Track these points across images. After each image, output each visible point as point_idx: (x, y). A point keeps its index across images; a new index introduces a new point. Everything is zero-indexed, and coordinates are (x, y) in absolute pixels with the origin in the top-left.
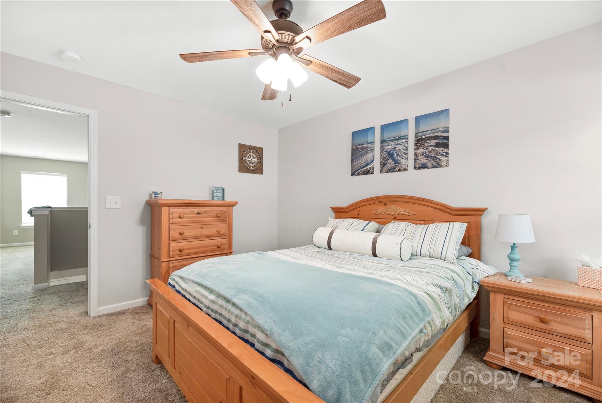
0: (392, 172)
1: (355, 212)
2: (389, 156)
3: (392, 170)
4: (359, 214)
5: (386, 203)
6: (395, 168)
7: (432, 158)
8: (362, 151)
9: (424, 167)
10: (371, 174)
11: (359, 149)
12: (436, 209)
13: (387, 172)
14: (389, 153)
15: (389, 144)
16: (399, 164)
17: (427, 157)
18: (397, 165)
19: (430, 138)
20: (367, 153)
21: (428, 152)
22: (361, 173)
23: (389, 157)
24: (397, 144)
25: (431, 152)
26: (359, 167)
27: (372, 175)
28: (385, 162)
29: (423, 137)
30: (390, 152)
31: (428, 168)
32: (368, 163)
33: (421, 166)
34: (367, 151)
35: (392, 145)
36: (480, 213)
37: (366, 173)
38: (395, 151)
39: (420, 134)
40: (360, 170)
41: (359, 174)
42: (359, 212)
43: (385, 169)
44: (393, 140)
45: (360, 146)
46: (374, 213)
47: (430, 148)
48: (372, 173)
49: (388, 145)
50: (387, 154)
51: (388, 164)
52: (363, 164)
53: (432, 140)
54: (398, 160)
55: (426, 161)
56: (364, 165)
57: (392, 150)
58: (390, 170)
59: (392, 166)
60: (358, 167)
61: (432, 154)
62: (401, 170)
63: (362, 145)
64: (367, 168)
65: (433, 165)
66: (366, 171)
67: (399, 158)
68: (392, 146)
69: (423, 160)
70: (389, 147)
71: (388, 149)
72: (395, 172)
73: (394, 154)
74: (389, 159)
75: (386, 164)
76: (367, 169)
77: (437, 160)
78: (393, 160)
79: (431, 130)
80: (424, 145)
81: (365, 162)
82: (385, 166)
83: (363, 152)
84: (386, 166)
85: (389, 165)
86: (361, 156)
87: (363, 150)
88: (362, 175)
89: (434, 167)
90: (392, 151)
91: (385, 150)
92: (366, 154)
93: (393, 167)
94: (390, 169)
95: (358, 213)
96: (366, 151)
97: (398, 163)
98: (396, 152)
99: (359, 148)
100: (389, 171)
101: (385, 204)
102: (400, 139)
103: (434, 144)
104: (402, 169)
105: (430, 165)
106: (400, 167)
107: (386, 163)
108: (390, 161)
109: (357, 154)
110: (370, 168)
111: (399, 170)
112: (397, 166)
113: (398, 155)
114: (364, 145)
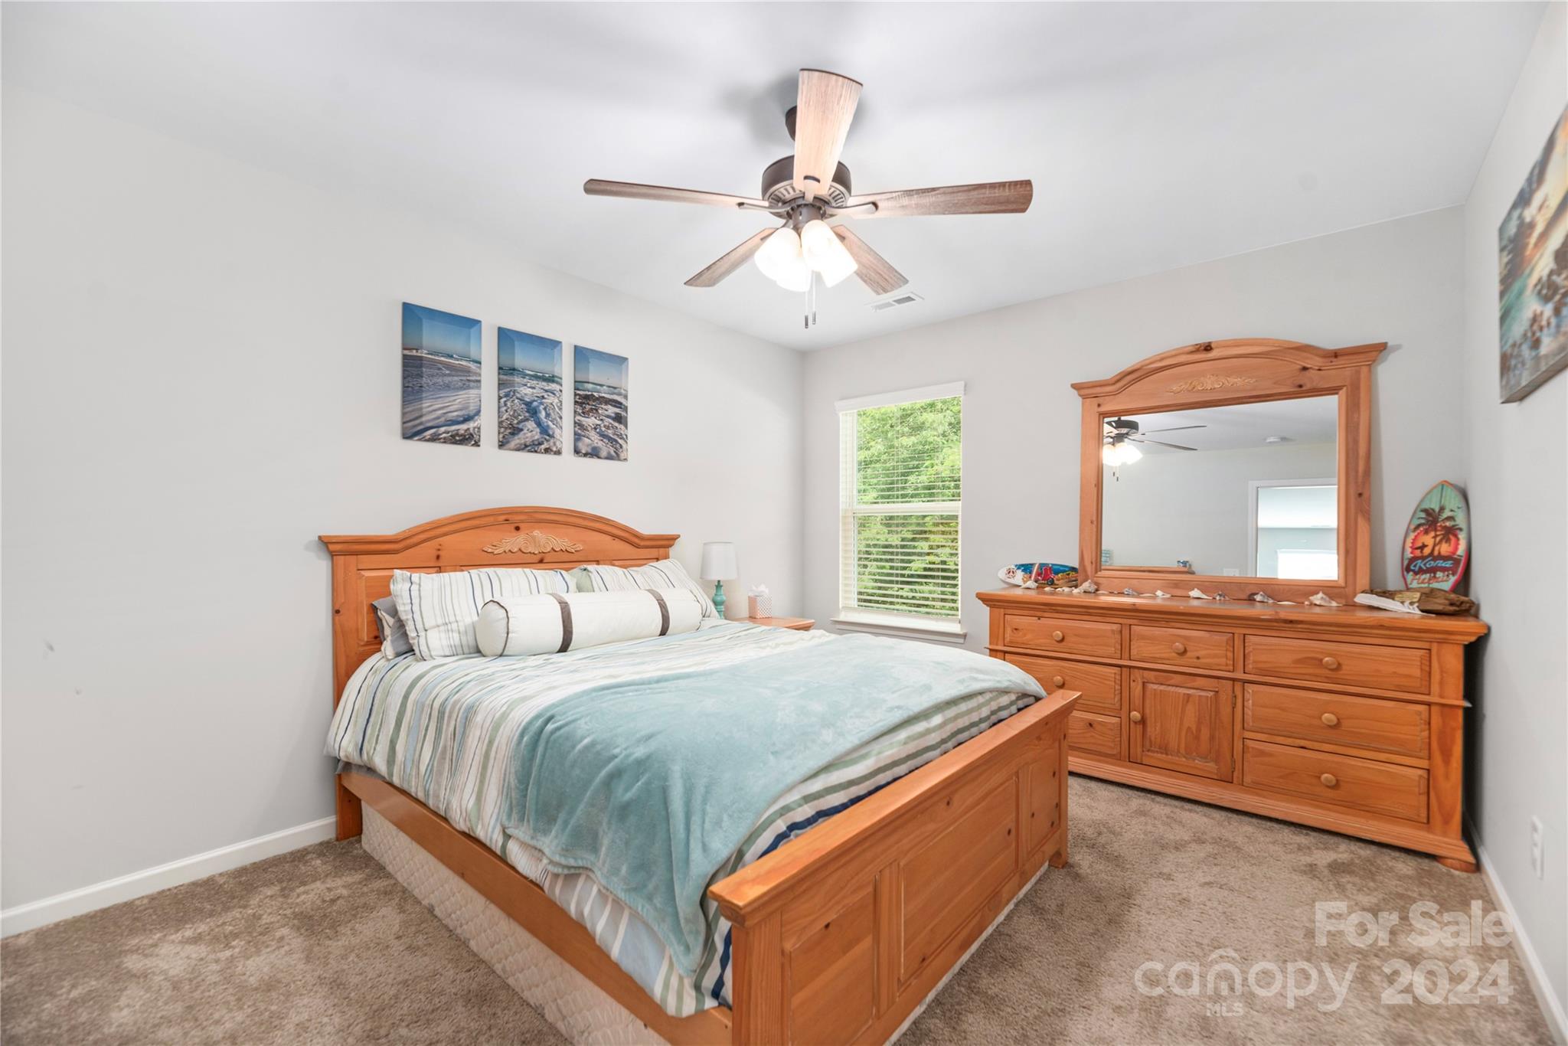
0: (529, 451)
1: (428, 550)
2: (528, 412)
3: (531, 447)
4: (438, 557)
5: (521, 525)
6: (540, 444)
7: (610, 439)
8: (449, 375)
9: (594, 453)
10: (473, 445)
11: (440, 366)
12: (615, 536)
13: (518, 450)
14: (528, 404)
15: (529, 385)
16: (552, 436)
17: (603, 435)
18: (547, 438)
19: (608, 402)
20: (469, 388)
21: (605, 426)
22: (445, 438)
23: (527, 414)
24: (546, 391)
25: (608, 428)
26: (443, 419)
27: (475, 449)
28: (518, 423)
29: (595, 394)
30: (531, 403)
31: (599, 457)
32: (472, 413)
33: (590, 451)
34: (469, 380)
35: (534, 388)
36: (671, 542)
37: (460, 440)
38: (542, 404)
39: (590, 386)
40: (443, 429)
41: (434, 439)
42: (439, 550)
43: (518, 441)
44: (536, 377)
45: (442, 359)
46: (490, 550)
47: (607, 419)
48: (477, 444)
49: (526, 385)
50: (523, 406)
51: (525, 431)
52: (455, 414)
53: (610, 407)
54: (548, 426)
55: (600, 444)
56: (458, 416)
57: (535, 401)
58: (526, 446)
59: (536, 438)
60: (438, 418)
61: (610, 433)
62: (552, 451)
63: (451, 357)
64: (468, 429)
65: (609, 453)
66: (461, 435)
67: (550, 423)
68: (535, 391)
69: (595, 439)
70: (529, 391)
71: (526, 394)
72: (536, 452)
73: (540, 412)
74: (527, 420)
75: (522, 430)
76: (466, 431)
77: (618, 446)
78: (539, 424)
79: (609, 387)
80: (597, 410)
81: (461, 410)
82: (517, 434)
83: (456, 378)
84: (521, 435)
85: (529, 434)
86: (447, 387)
87: (453, 373)
88: (445, 442)
89: (609, 457)
90: (535, 404)
91: (518, 395)
92: (465, 389)
93: (538, 440)
94: (528, 444)
95: (436, 553)
96: (464, 378)
97: (549, 435)
98: (545, 409)
99: (441, 362)
100: (524, 447)
101: (517, 529)
102: (553, 381)
103: (613, 415)
104: (554, 449)
105: (604, 454)
106: (552, 444)
107: (520, 426)
108: (531, 425)
109: (435, 380)
110: (474, 428)
111: (547, 451)
112: (547, 441)
113: (548, 415)
114: (458, 360)
